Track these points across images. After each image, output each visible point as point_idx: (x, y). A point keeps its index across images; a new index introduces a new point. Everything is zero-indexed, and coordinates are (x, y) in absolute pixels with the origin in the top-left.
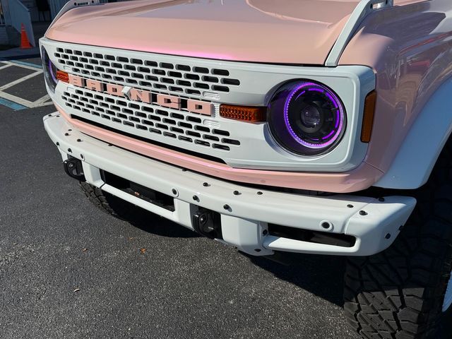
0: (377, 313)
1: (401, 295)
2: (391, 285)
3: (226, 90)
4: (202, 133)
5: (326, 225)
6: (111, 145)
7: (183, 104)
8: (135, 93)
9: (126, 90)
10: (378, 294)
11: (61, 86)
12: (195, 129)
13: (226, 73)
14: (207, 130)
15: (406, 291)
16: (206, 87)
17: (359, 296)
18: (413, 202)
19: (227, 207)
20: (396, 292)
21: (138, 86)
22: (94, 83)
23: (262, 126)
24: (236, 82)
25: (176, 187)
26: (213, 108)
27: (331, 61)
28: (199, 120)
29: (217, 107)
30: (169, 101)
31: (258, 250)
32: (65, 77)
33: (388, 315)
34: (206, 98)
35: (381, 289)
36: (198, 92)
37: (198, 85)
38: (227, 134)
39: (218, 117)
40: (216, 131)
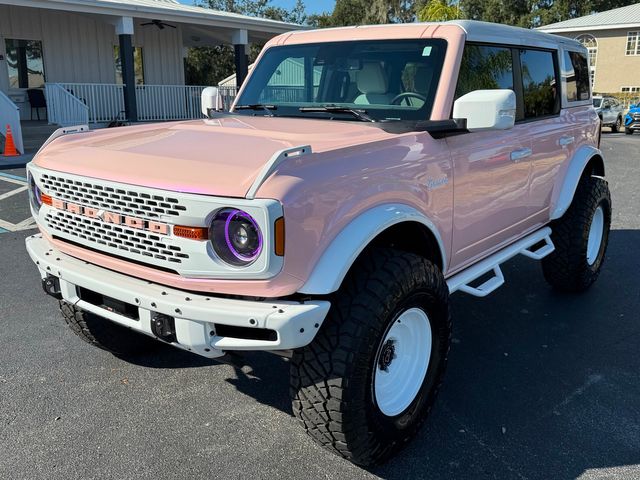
0: (313, 407)
1: (327, 387)
2: (319, 378)
3: (177, 214)
4: (160, 249)
5: (252, 322)
6: (88, 263)
7: (146, 225)
8: (107, 215)
9: (100, 213)
10: (311, 388)
11: (45, 208)
12: (154, 245)
13: (175, 201)
14: (164, 246)
15: (330, 382)
16: (162, 211)
17: (300, 393)
18: (327, 305)
19: (178, 311)
20: (322, 384)
21: (110, 209)
22: (74, 206)
23: (205, 242)
24: (184, 209)
25: (138, 296)
26: (168, 228)
27: (250, 195)
28: (157, 238)
29: (172, 227)
30: (135, 223)
31: (208, 350)
32: (48, 201)
33: (319, 407)
34: (163, 220)
35: (313, 383)
36: (156, 215)
37: (157, 210)
38: (179, 249)
39: (173, 236)
40: (171, 247)
